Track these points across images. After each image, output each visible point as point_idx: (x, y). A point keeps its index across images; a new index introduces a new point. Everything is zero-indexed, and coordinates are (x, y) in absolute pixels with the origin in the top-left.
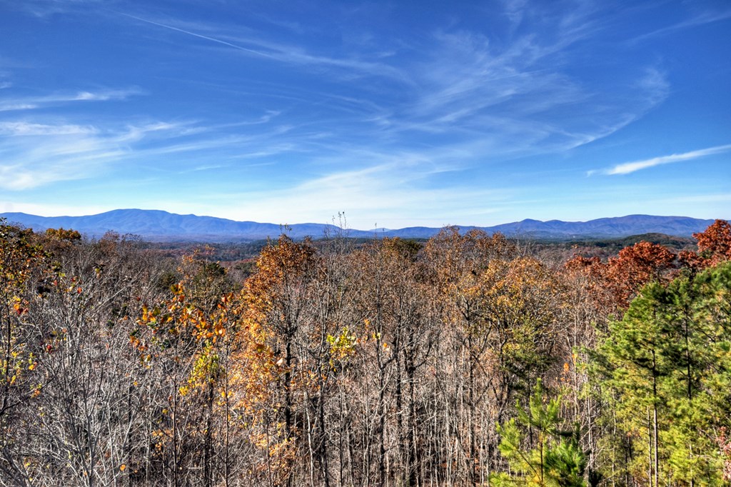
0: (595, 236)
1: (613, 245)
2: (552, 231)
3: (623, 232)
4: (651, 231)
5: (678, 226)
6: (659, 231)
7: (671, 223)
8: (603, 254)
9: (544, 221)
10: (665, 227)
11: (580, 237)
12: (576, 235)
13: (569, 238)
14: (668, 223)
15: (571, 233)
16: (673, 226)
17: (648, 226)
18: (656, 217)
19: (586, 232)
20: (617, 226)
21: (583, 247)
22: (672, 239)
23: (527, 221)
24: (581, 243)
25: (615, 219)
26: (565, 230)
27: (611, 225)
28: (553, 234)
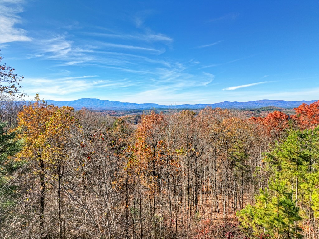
0: (250, 107)
1: (256, 110)
2: (234, 105)
3: (260, 106)
4: (270, 105)
5: (279, 104)
6: (273, 105)
7: (277, 102)
8: (253, 113)
9: (231, 102)
10: (275, 104)
11: (244, 108)
12: (243, 107)
13: (240, 108)
14: (276, 102)
15: (241, 106)
16: (278, 104)
17: (269, 104)
18: (271, 100)
19: (246, 106)
20: (258, 103)
21: (245, 111)
22: (278, 108)
23: (226, 102)
24: (244, 110)
25: (257, 101)
26: (239, 105)
27: (255, 103)
28: (235, 106)
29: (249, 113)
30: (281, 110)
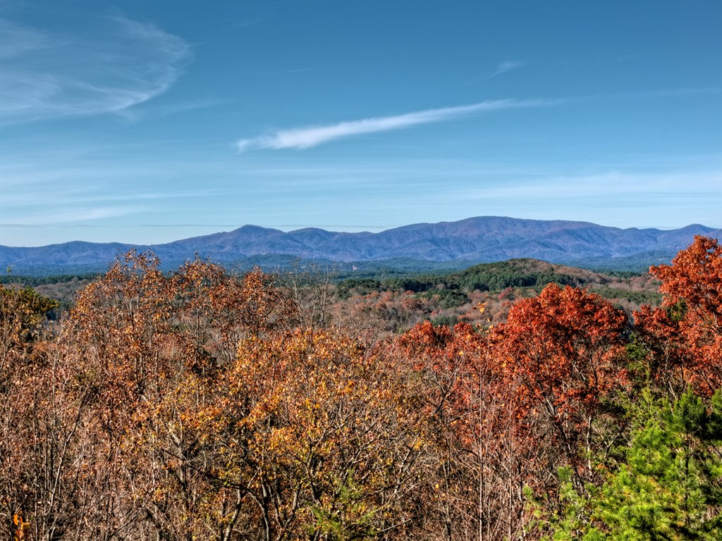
0: (400, 267)
1: (441, 286)
2: (305, 254)
3: (460, 256)
4: (516, 254)
5: (570, 243)
6: (533, 253)
7: (558, 236)
8: (419, 307)
9: (286, 230)
10: (545, 245)
11: (368, 270)
12: (358, 264)
13: (343, 271)
14: (550, 236)
15: (348, 260)
16: (560, 243)
17: (511, 243)
18: (525, 223)
19: (380, 256)
20: (447, 241)
21: (375, 293)
22: (561, 271)
23: (248, 230)
24: (368, 283)
25: (442, 226)
26: (335, 251)
27: (433, 241)
28: (309, 261)
29: (397, 303)
30: (581, 281)
